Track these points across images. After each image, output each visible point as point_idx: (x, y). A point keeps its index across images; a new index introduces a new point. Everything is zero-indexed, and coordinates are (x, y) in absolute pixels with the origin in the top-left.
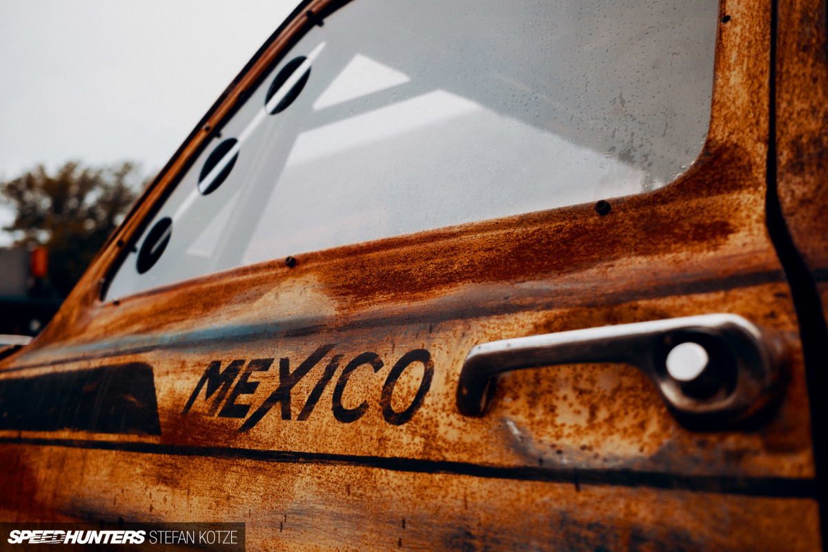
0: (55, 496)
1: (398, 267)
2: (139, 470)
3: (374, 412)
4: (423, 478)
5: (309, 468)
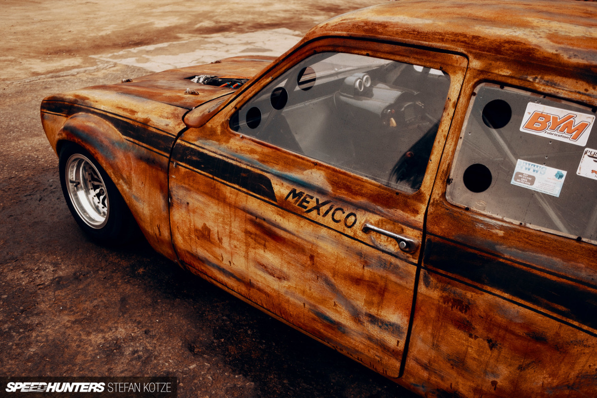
0: (235, 203)
1: (348, 183)
2: (269, 208)
3: (342, 222)
4: (353, 241)
5: (325, 228)
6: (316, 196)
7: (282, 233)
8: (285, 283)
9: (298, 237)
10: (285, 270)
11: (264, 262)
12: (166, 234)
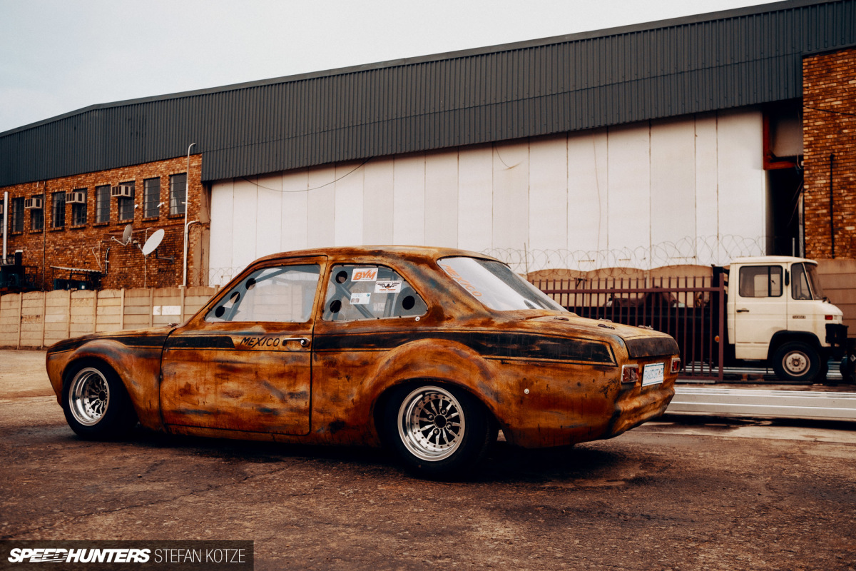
0: (208, 359)
1: (275, 326)
2: (231, 354)
3: (272, 345)
4: (278, 352)
5: (263, 352)
6: (257, 337)
7: (239, 366)
8: (241, 399)
9: (248, 363)
10: (240, 389)
11: (227, 390)
12: (155, 404)
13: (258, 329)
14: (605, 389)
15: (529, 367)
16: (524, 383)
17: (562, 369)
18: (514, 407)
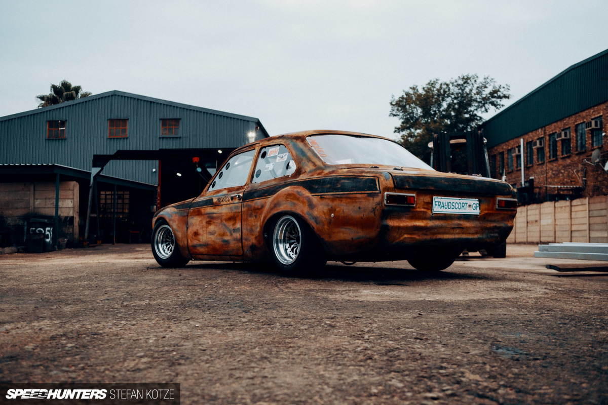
0: (204, 213)
2: (212, 209)
5: (224, 205)
6: (223, 197)
8: (215, 235)
9: (218, 213)
10: (215, 229)
11: (210, 231)
12: (186, 243)
13: (225, 192)
14: (374, 210)
15: (334, 199)
16: (332, 210)
17: (350, 198)
18: (326, 227)
